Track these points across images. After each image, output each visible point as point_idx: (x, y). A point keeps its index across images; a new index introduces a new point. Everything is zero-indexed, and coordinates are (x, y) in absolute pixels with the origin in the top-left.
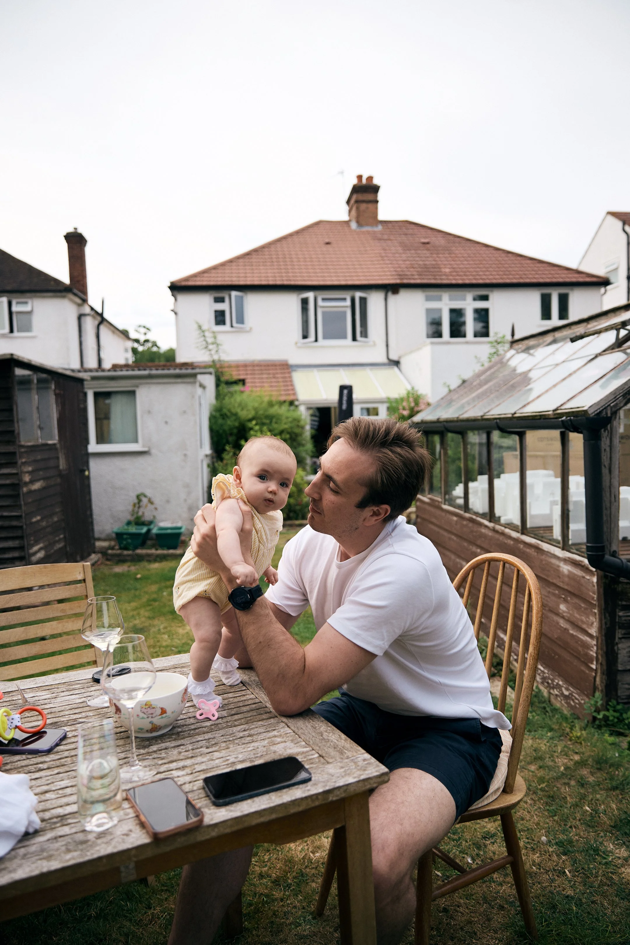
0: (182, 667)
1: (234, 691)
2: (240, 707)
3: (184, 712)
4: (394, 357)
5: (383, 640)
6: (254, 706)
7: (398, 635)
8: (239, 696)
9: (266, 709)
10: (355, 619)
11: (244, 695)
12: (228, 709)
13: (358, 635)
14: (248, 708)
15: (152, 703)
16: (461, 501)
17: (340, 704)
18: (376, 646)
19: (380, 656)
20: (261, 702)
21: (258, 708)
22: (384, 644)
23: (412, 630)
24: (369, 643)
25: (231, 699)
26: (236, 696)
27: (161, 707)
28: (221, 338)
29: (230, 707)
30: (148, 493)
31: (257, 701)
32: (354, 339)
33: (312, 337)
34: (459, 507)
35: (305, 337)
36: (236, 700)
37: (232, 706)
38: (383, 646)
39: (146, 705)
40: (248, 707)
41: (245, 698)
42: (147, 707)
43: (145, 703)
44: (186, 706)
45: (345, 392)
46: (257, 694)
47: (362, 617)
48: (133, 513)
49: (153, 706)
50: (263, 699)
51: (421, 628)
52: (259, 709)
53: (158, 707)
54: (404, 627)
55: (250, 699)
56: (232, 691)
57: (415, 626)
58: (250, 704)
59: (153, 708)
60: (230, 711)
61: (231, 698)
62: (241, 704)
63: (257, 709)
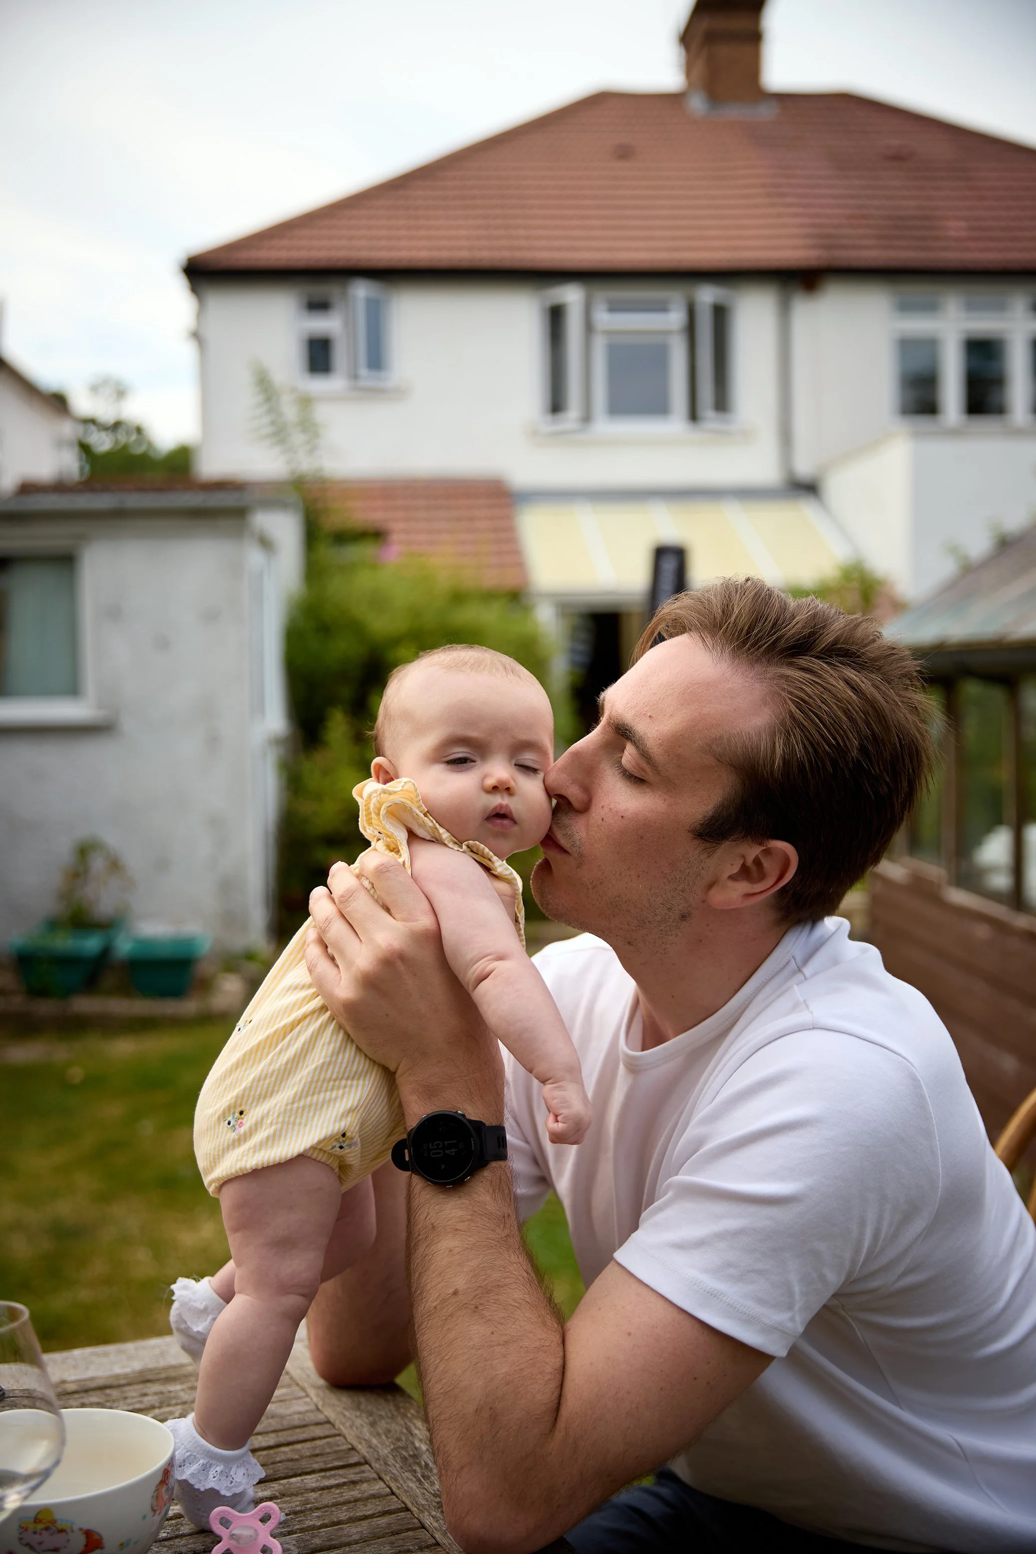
0: (169, 1380)
1: (322, 1466)
2: (339, 1523)
3: (163, 1535)
4: (804, 468)
5: (790, 1307)
6: (383, 1521)
7: (831, 1291)
8: (338, 1486)
9: (422, 1534)
10: (700, 1244)
11: (354, 1483)
12: (302, 1530)
13: (712, 1295)
14: (363, 1528)
15: (58, 1516)
16: (1001, 881)
17: (652, 1507)
18: (768, 1329)
19: (781, 1359)
20: (408, 1509)
21: (395, 1528)
22: (792, 1319)
23: (873, 1274)
24: (749, 1320)
25: (313, 1495)
26: (327, 1483)
27: (86, 1526)
28: (323, 413)
29: (309, 1523)
30: (112, 838)
31: (394, 1504)
32: (694, 415)
33: (573, 412)
34: (994, 896)
35: (556, 405)
36: (328, 1498)
37: (313, 1520)
38: (790, 1325)
39: (37, 1520)
40: (364, 1523)
41: (355, 1493)
42: (40, 1526)
43: (32, 1515)
44: (171, 1513)
45: (669, 565)
46: (396, 1480)
47: (720, 1236)
48: (66, 895)
49: (59, 1525)
50: (414, 1499)
51: (901, 1269)
52: (397, 1533)
53: (75, 1528)
54: (854, 1262)
55: (374, 1496)
56: (316, 1466)
57: (884, 1260)
58: (372, 1516)
59: (61, 1531)
60: (306, 1536)
61: (313, 1490)
62: (343, 1514)
63: (393, 1534)
